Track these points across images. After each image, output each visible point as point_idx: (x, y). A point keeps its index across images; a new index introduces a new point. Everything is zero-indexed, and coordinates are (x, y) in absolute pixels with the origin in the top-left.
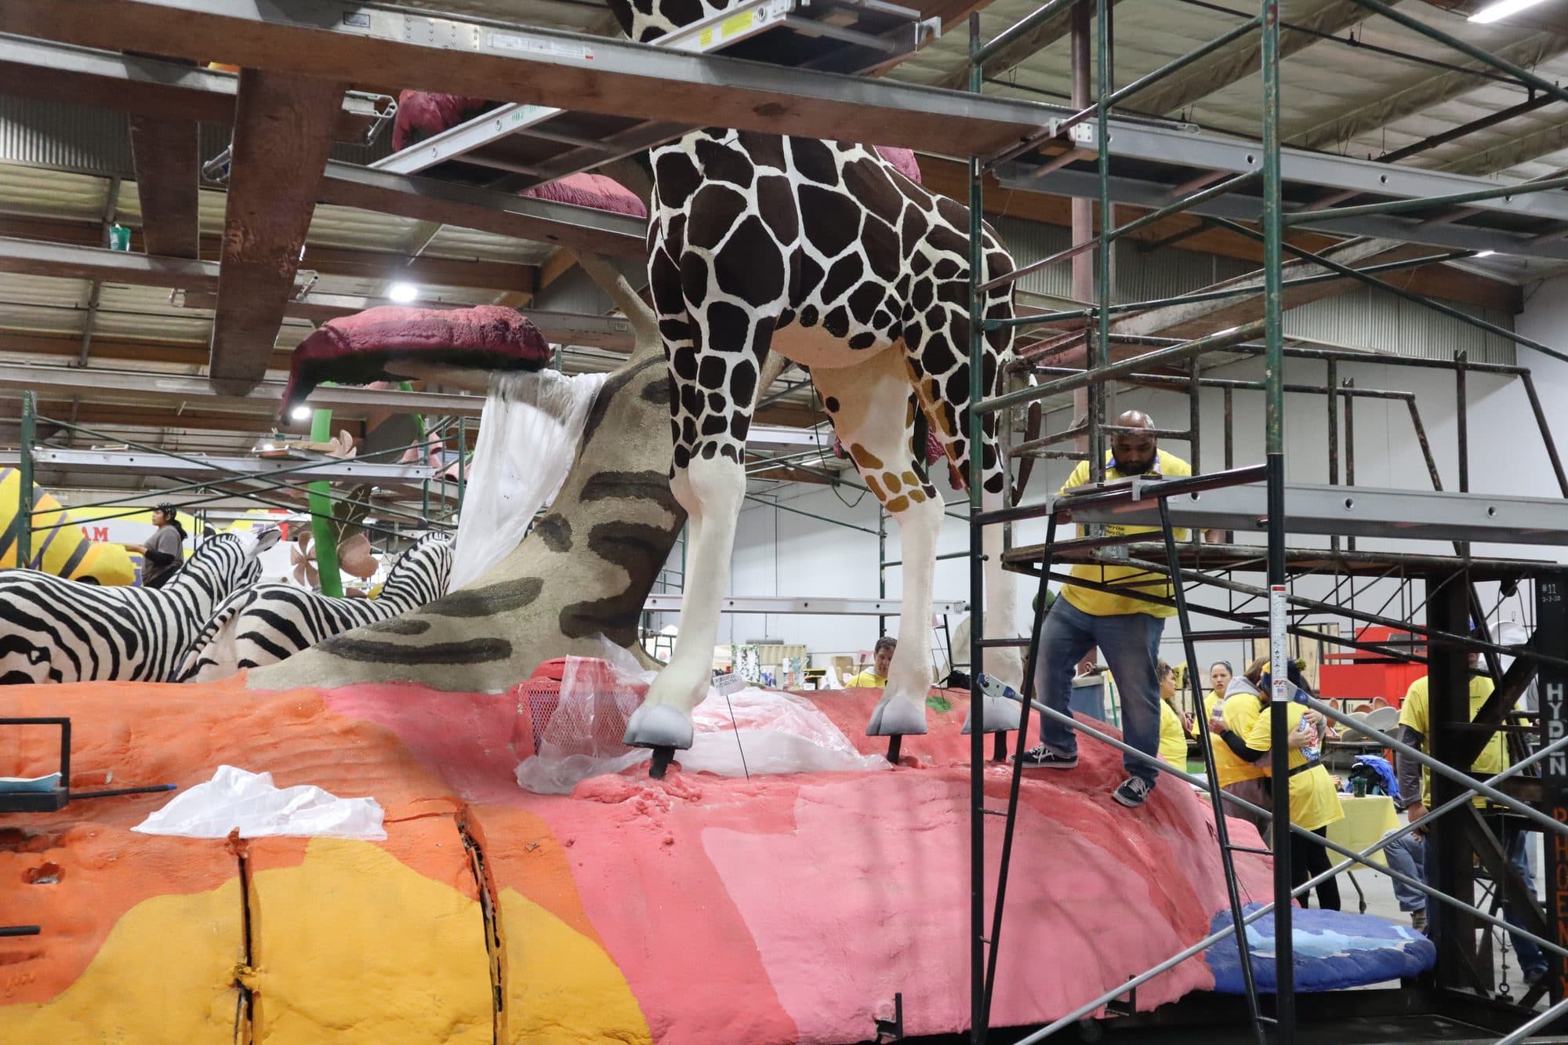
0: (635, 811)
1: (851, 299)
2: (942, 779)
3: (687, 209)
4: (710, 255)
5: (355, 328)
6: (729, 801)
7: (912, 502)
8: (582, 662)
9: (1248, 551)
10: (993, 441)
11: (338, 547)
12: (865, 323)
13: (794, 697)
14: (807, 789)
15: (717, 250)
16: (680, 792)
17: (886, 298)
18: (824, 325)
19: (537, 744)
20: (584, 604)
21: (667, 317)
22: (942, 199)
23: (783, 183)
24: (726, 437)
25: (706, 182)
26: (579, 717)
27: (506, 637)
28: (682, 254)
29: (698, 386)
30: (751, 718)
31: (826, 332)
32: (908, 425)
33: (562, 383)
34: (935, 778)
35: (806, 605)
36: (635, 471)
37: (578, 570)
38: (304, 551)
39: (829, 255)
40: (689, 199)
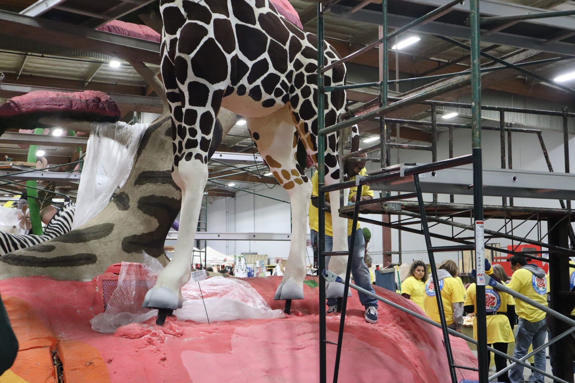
0: (146, 343)
1: (262, 82)
2: (309, 322)
3: (178, 35)
4: (189, 57)
5: (24, 101)
6: (198, 336)
7: (296, 185)
8: (130, 265)
9: (461, 206)
10: (335, 154)
11: (41, 212)
12: (270, 94)
13: (240, 281)
14: (239, 329)
15: (192, 55)
16: (172, 332)
17: (281, 81)
18: (249, 95)
19: (105, 307)
20: (134, 236)
21: (170, 91)
22: (309, 34)
23: (227, 23)
24: (198, 150)
25: (188, 21)
26: (128, 293)
27: (94, 253)
28: (175, 58)
29: (183, 124)
30: (217, 292)
31: (250, 98)
32: (294, 147)
33: (127, 128)
34: (306, 322)
35: (254, 236)
36: (161, 170)
37: (132, 219)
38: (24, 214)
39: (251, 59)
40: (180, 30)
